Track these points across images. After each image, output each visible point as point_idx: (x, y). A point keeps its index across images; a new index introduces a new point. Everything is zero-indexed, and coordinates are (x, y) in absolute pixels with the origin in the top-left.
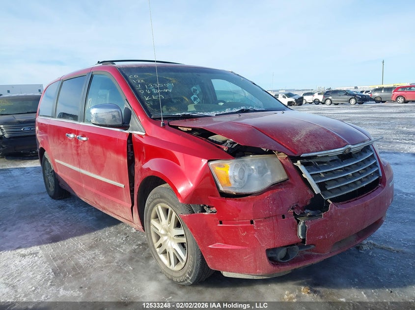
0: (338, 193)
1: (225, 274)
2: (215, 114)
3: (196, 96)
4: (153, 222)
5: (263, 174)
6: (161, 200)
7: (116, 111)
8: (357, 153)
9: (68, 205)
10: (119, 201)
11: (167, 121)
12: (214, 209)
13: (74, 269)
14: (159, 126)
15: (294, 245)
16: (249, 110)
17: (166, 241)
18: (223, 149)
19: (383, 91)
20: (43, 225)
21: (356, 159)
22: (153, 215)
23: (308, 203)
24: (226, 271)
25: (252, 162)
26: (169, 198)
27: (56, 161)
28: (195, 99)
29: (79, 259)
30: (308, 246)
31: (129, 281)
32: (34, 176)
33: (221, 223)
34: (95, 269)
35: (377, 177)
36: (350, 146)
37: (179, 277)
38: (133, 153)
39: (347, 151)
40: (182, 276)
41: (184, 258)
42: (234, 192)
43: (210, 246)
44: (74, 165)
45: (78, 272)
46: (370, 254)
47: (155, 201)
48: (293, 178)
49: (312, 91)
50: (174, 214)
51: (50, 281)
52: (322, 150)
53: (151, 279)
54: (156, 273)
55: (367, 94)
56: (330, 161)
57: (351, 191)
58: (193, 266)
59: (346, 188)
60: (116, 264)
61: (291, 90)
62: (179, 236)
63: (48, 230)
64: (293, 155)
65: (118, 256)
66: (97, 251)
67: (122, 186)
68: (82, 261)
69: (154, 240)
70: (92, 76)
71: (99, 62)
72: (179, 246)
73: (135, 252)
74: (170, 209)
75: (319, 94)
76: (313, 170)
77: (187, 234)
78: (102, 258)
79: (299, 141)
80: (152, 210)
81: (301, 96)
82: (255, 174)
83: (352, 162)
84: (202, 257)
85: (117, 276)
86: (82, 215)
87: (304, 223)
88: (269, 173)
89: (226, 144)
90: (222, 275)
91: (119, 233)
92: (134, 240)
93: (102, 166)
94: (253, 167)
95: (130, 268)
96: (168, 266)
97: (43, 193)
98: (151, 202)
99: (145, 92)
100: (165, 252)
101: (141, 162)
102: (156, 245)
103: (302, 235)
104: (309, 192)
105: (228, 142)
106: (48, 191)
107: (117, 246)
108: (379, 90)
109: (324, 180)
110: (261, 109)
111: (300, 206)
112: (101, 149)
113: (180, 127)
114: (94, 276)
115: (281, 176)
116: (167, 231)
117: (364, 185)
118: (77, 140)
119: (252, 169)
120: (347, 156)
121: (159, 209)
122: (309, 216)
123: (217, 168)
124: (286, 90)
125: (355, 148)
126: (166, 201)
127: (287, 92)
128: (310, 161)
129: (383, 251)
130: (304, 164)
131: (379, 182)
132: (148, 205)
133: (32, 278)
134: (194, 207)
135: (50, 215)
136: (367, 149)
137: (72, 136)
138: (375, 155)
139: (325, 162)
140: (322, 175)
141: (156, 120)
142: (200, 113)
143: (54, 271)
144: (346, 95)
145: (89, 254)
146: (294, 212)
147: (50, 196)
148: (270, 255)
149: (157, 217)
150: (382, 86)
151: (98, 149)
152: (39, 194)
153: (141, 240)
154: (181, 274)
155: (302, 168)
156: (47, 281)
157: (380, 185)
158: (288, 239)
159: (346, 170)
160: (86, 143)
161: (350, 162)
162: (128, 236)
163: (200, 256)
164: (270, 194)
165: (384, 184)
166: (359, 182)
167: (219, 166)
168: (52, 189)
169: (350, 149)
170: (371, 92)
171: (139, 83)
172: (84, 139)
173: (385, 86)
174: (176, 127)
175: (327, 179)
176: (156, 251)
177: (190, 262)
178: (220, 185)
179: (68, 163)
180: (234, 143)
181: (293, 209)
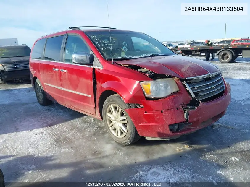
0: (204, 98)
1: (147, 138)
2: (138, 57)
3: (125, 47)
4: (108, 114)
5: (167, 88)
6: (113, 102)
7: (85, 56)
8: (213, 78)
9: (51, 108)
10: (87, 104)
11: (115, 61)
12: (142, 106)
13: (65, 139)
14: (111, 64)
15: (182, 123)
16: (155, 55)
17: (115, 123)
18: (147, 76)
19: (225, 43)
20: (41, 119)
21: (213, 80)
22: (108, 110)
23: (189, 103)
24: (148, 136)
25: (161, 82)
26: (118, 101)
27: (45, 84)
28: (125, 49)
29: (67, 135)
30: (189, 123)
31: (96, 144)
32: (26, 93)
33: (146, 112)
34: (77, 139)
35: (223, 90)
36: (210, 74)
37: (122, 141)
38: (96, 79)
39: (208, 76)
40: (124, 140)
41: (126, 131)
42: (153, 97)
43: (140, 124)
44: (58, 86)
45: (68, 141)
46: (218, 130)
47: (109, 103)
48: (182, 90)
49: (183, 43)
50: (120, 109)
51: (55, 145)
52: (196, 76)
53: (107, 143)
54: (109, 140)
55: (216, 44)
56: (200, 81)
57: (210, 96)
58: (131, 134)
59: (207, 95)
60: (87, 137)
61: (170, 42)
62: (123, 120)
63: (45, 121)
64: (182, 78)
65: (87, 133)
66: (75, 131)
67: (90, 96)
68: (68, 136)
69: (108, 123)
70: (68, 36)
71: (70, 28)
72: (123, 125)
73: (96, 131)
74: (118, 107)
75: (187, 44)
76: (192, 86)
77: (128, 119)
78: (78, 134)
79: (185, 71)
80: (107, 108)
81: (177, 45)
82: (162, 88)
83: (211, 82)
84: (136, 130)
85: (89, 142)
86: (61, 114)
87: (188, 112)
88: (169, 88)
89: (148, 73)
90: (145, 139)
91: (85, 122)
92: (94, 125)
93: (77, 86)
94: (162, 85)
95: (95, 138)
96: (117, 136)
97: (36, 103)
98: (107, 104)
99: (101, 45)
100: (115, 129)
101: (100, 83)
102: (110, 126)
103: (186, 118)
104: (190, 97)
105: (149, 72)
106: (39, 101)
107: (86, 128)
108: (223, 42)
109: (197, 91)
110: (161, 54)
111: (185, 104)
112: (76, 77)
113: (122, 64)
114: (77, 143)
115: (176, 89)
116: (116, 118)
117: (217, 94)
118: (60, 72)
119: (161, 86)
120: (208, 79)
121: (112, 107)
122: (190, 109)
123: (144, 85)
124: (167, 42)
125: (212, 75)
126: (116, 103)
127: (169, 43)
128: (190, 81)
129: (225, 128)
130: (188, 83)
131: (224, 92)
132: (105, 105)
133: (45, 144)
134: (132, 105)
135: (43, 114)
136: (218, 75)
137: (57, 69)
138: (222, 79)
139: (197, 82)
140: (196, 88)
141: (109, 61)
142: (131, 57)
143: (55, 140)
144: (203, 45)
145: (72, 133)
146: (182, 107)
147: (40, 104)
148: (171, 128)
149: (110, 112)
150: (224, 40)
151: (74, 77)
152: (33, 103)
153: (98, 125)
154: (124, 139)
155: (186, 85)
156: (53, 145)
157: (224, 94)
158: (179, 120)
159: (208, 86)
160: (67, 74)
161: (209, 82)
162: (90, 124)
163: (134, 129)
164: (171, 97)
165: (226, 93)
166: (214, 92)
167: (145, 84)
168: (41, 100)
169: (210, 75)
170: (218, 43)
171: (97, 41)
172: (65, 71)
173: (227, 39)
174: (120, 64)
175: (199, 91)
176: (109, 129)
177: (129, 132)
178: (146, 94)
179: (54, 85)
180: (152, 72)
181: (182, 105)
